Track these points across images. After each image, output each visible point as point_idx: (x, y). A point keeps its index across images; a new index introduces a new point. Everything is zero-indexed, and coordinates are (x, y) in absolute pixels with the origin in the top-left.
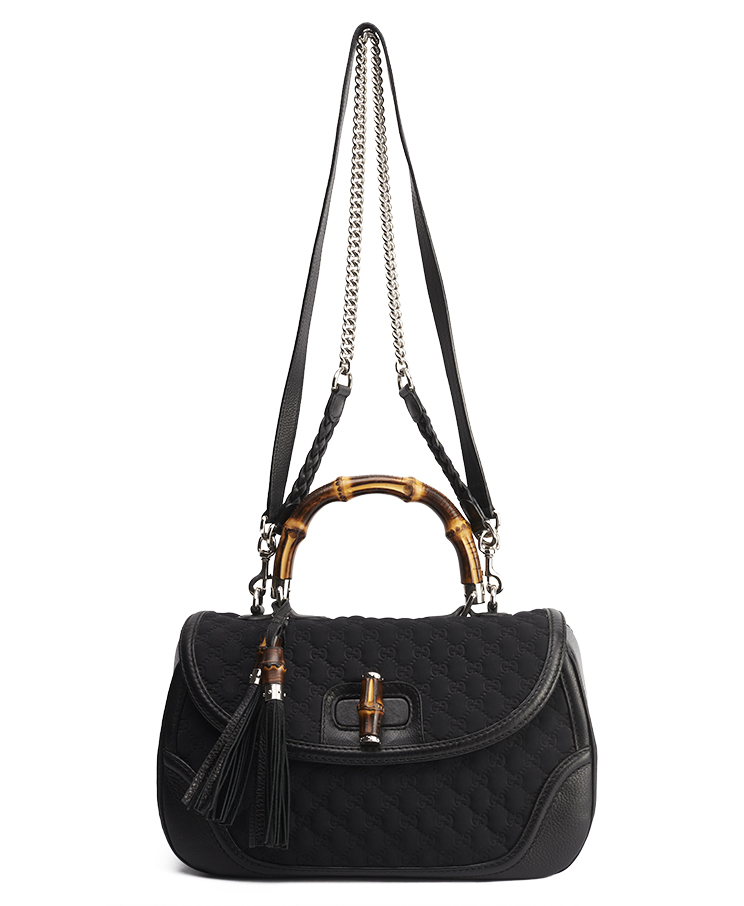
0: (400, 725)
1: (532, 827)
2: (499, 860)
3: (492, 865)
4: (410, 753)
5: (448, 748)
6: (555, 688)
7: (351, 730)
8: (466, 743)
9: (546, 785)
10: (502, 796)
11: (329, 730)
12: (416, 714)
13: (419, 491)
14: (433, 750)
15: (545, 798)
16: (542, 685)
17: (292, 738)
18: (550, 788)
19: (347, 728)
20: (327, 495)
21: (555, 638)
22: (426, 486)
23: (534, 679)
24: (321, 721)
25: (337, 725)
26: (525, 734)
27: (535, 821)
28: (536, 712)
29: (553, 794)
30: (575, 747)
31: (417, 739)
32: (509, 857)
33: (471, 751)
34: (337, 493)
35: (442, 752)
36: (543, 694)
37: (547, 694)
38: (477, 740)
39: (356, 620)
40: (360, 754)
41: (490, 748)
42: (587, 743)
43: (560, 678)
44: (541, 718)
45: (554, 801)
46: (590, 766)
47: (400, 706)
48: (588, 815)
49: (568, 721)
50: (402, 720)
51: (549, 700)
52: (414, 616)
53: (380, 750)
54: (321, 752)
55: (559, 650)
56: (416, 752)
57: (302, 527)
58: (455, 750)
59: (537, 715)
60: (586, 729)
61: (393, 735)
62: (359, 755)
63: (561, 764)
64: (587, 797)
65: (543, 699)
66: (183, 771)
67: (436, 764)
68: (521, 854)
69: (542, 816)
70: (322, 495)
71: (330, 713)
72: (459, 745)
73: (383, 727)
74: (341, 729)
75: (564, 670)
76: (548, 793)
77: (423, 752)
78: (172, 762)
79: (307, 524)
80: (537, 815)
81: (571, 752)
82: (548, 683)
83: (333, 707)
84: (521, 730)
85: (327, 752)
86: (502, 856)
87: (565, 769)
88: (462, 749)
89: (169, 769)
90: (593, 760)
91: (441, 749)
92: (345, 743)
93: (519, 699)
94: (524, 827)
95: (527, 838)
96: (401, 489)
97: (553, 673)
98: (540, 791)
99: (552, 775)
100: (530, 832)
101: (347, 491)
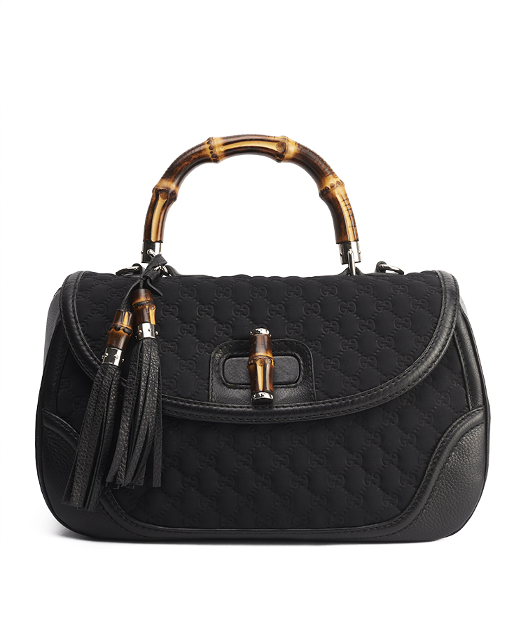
0: (290, 383)
1: (425, 487)
2: (392, 521)
3: (385, 527)
4: (301, 411)
5: (341, 406)
6: (449, 347)
7: (240, 388)
8: (360, 401)
9: (439, 444)
10: (395, 455)
11: (217, 389)
12: (307, 371)
13: (292, 150)
14: (325, 408)
15: (438, 458)
16: (436, 342)
17: (179, 396)
18: (444, 447)
19: (235, 386)
20: (198, 154)
21: (448, 296)
22: (299, 145)
23: (427, 337)
24: (209, 379)
25: (225, 383)
26: (418, 392)
27: (428, 481)
28: (430, 370)
29: (446, 453)
30: (468, 407)
31: (310, 397)
32: (402, 518)
33: (365, 409)
34: (208, 152)
35: (334, 410)
36: (437, 351)
37: (441, 351)
38: (370, 398)
39: (241, 278)
40: (250, 412)
41: (384, 407)
42: (480, 402)
43: (453, 336)
44: (434, 376)
45: (447, 461)
46: (483, 427)
47: (290, 365)
48: (480, 477)
49: (461, 380)
50: (292, 377)
51: (442, 358)
52: (303, 275)
53: (270, 408)
54: (210, 411)
55: (452, 307)
56: (308, 411)
57: (173, 186)
58: (348, 408)
59: (431, 374)
60: (479, 388)
61: (284, 393)
62: (250, 414)
63: (454, 424)
64: (479, 459)
65: (438, 357)
66: (64, 431)
67: (327, 423)
68: (414, 515)
69: (435, 476)
70: (193, 154)
71: (218, 371)
72: (352, 402)
73: (276, 384)
74: (229, 387)
75: (457, 329)
76: (441, 452)
77: (315, 410)
78: (52, 423)
79: (178, 185)
80: (430, 475)
81: (463, 411)
82: (443, 340)
83: (221, 366)
84: (415, 388)
85: (216, 410)
86: (394, 517)
87: (459, 428)
88: (355, 407)
89: (48, 429)
90: (486, 420)
91: (333, 407)
92: (235, 401)
93: (413, 357)
94: (418, 487)
95: (420, 498)
96: (273, 147)
97: (447, 330)
98: (434, 451)
99: (445, 435)
100: (423, 492)
101: (219, 150)
